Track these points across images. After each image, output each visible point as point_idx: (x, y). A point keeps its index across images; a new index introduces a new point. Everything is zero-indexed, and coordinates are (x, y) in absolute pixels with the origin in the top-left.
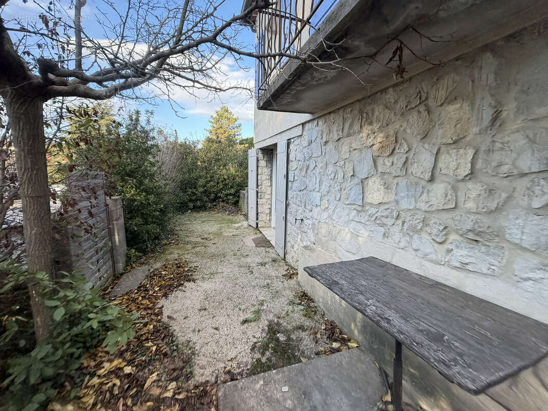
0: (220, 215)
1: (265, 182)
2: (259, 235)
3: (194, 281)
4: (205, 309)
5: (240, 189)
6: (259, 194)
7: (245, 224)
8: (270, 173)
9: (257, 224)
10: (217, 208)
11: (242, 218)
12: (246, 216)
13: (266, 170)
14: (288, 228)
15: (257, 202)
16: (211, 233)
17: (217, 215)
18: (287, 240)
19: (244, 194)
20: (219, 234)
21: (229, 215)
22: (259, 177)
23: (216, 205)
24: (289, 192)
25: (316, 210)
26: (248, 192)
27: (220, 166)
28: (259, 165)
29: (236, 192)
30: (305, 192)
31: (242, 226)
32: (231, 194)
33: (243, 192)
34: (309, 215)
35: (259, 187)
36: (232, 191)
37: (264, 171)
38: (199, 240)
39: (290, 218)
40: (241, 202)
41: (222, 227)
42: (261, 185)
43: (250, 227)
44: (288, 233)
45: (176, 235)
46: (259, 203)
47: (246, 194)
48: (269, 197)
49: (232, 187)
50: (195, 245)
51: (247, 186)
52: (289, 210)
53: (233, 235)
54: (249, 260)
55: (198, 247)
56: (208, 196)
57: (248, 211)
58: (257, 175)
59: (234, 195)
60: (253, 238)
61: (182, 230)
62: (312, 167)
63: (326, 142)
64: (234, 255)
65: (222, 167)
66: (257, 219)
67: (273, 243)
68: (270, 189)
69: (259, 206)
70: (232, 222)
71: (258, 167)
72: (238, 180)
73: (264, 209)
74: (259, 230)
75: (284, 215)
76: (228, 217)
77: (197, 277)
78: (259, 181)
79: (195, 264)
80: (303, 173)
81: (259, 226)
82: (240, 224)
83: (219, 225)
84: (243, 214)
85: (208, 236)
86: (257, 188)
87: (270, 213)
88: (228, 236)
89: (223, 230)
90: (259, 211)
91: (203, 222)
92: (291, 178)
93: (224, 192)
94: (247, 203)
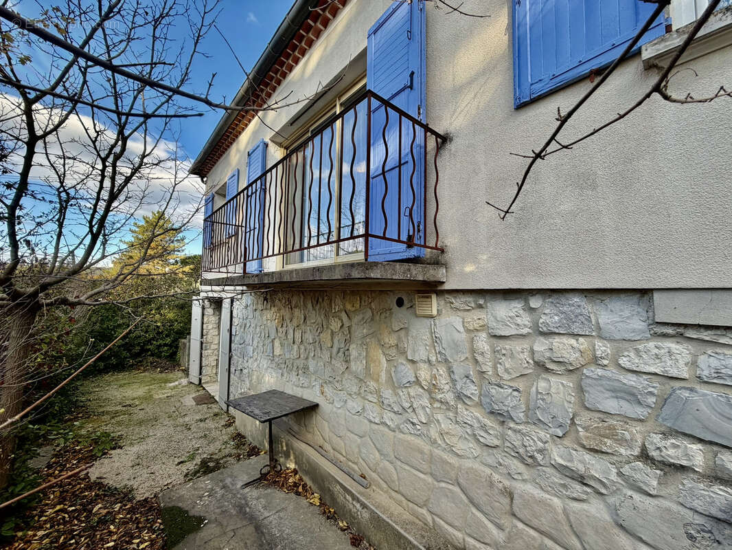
0: (146, 374)
1: (211, 331)
2: (202, 392)
3: (121, 448)
4: (138, 465)
5: (179, 338)
6: (204, 345)
7: (184, 381)
8: (217, 322)
9: (200, 380)
10: (141, 365)
11: (180, 374)
12: (186, 372)
13: (213, 319)
14: (231, 380)
15: (201, 354)
16: (137, 398)
17: (143, 374)
18: (230, 391)
19: (185, 344)
20: (148, 398)
21: (161, 372)
22: (205, 326)
23: (140, 362)
24: (233, 345)
25: (250, 361)
26: (190, 341)
27: (151, 310)
28: (206, 313)
29: (173, 342)
30: (243, 345)
31: (180, 384)
32: (165, 345)
33: (183, 340)
34: (246, 365)
35: (205, 337)
36: (168, 340)
37: (210, 320)
38: (119, 408)
39: (232, 369)
40: (179, 354)
41: (152, 389)
42: (207, 335)
43: (191, 385)
44: (231, 384)
45: (82, 407)
46: (203, 356)
47: (187, 344)
48: (216, 347)
49: (167, 336)
50: (116, 414)
51: (189, 334)
52: (232, 362)
53: (167, 397)
54: (187, 419)
55: (119, 416)
56: (129, 351)
57: (189, 365)
58: (203, 323)
59: (170, 346)
60: (193, 396)
61: (90, 400)
62: (248, 326)
63: (256, 310)
64: (169, 417)
65: (153, 312)
66: (200, 374)
67: (217, 398)
68: (217, 338)
69: (203, 359)
70: (167, 381)
71: (203, 315)
72: (176, 326)
73: (209, 360)
74: (202, 386)
75: (227, 367)
76: (160, 376)
77: (124, 444)
78: (204, 331)
79: (119, 433)
80: (242, 330)
81: (202, 382)
82: (177, 383)
83: (147, 388)
84: (182, 370)
85: (132, 402)
86: (202, 338)
87: (217, 365)
88: (160, 398)
89: (153, 392)
90: (203, 364)
91: (121, 386)
92: (233, 333)
93: (155, 342)
94: (189, 355)
